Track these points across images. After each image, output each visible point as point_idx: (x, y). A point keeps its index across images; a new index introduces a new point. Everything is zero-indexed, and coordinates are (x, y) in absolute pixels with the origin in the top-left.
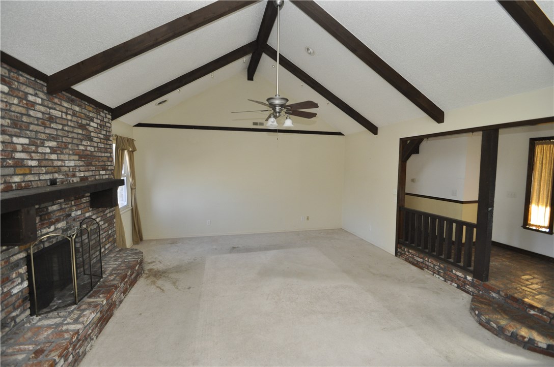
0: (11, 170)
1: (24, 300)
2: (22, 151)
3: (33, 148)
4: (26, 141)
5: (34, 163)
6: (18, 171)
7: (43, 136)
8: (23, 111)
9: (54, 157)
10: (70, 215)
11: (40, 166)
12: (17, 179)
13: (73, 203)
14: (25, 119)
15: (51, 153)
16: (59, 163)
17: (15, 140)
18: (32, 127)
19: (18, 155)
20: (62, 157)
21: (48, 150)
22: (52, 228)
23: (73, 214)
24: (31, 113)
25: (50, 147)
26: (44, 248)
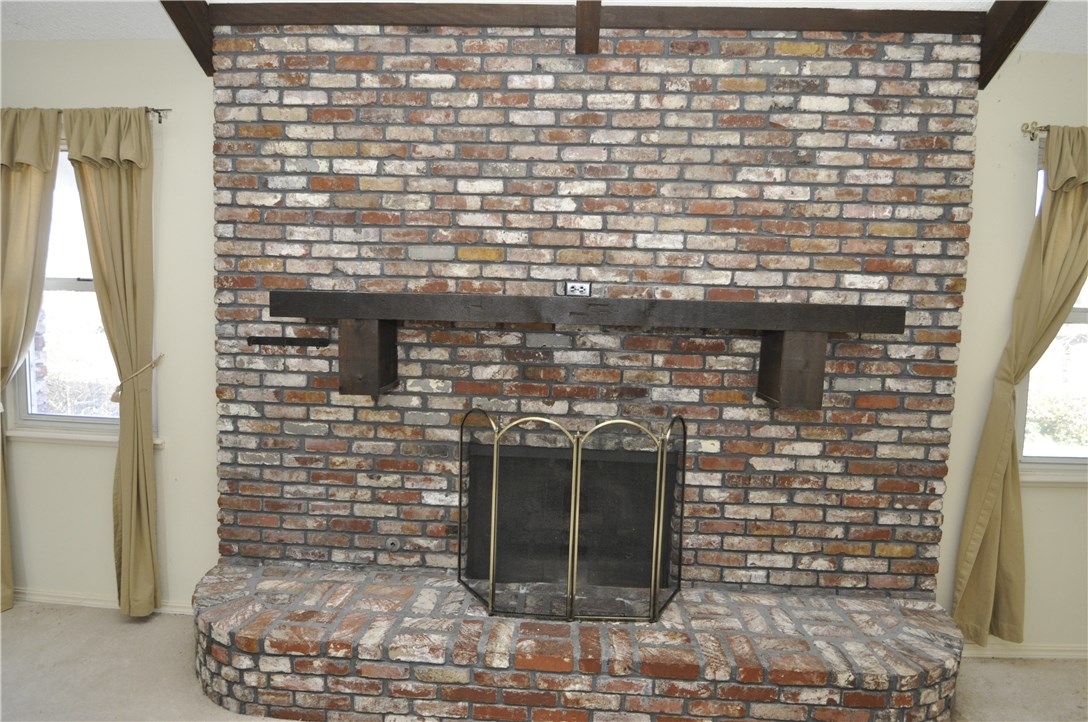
0: (447, 252)
1: (451, 531)
2: (482, 210)
3: (517, 201)
4: (497, 186)
5: (512, 238)
6: (465, 252)
7: (555, 170)
8: (494, 117)
9: (587, 222)
10: (642, 393)
11: (533, 245)
12: (460, 271)
13: (659, 360)
14: (496, 135)
15: (579, 212)
16: (611, 240)
17: (463, 186)
18: (516, 152)
19: (466, 219)
20: (625, 222)
21: (569, 205)
22: (560, 407)
23: (656, 394)
24: (516, 117)
25: (576, 198)
26: (523, 447)
